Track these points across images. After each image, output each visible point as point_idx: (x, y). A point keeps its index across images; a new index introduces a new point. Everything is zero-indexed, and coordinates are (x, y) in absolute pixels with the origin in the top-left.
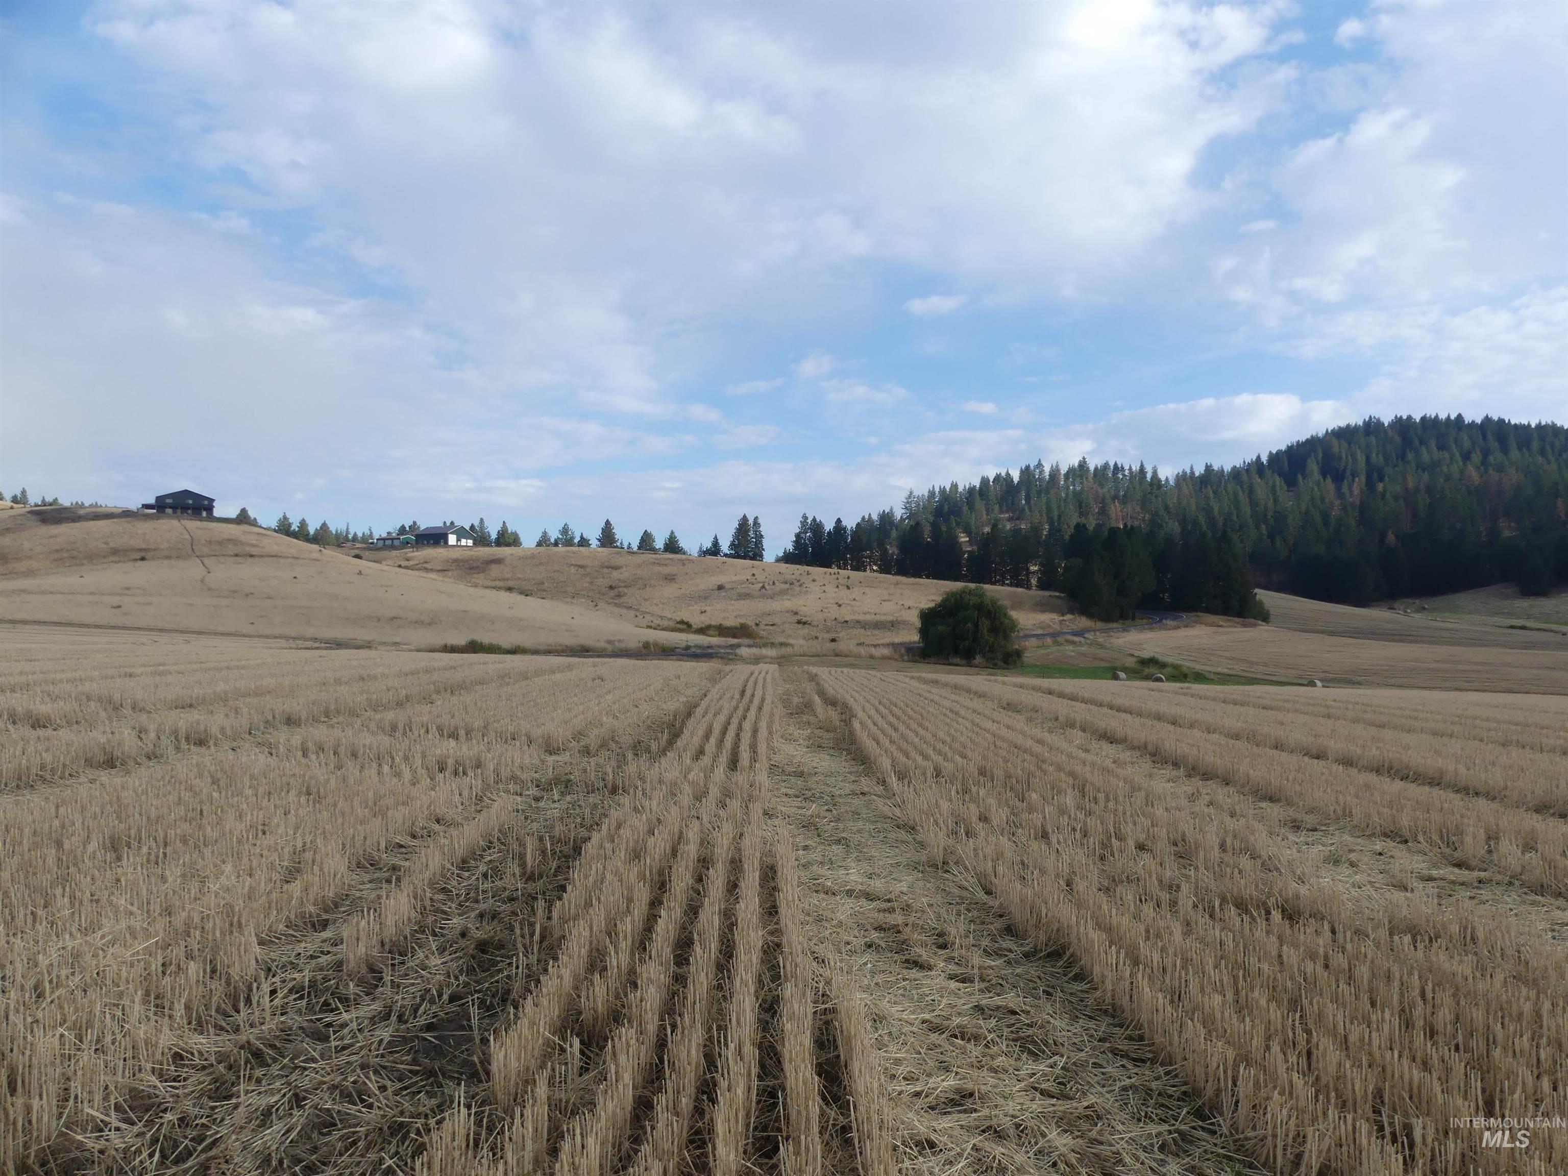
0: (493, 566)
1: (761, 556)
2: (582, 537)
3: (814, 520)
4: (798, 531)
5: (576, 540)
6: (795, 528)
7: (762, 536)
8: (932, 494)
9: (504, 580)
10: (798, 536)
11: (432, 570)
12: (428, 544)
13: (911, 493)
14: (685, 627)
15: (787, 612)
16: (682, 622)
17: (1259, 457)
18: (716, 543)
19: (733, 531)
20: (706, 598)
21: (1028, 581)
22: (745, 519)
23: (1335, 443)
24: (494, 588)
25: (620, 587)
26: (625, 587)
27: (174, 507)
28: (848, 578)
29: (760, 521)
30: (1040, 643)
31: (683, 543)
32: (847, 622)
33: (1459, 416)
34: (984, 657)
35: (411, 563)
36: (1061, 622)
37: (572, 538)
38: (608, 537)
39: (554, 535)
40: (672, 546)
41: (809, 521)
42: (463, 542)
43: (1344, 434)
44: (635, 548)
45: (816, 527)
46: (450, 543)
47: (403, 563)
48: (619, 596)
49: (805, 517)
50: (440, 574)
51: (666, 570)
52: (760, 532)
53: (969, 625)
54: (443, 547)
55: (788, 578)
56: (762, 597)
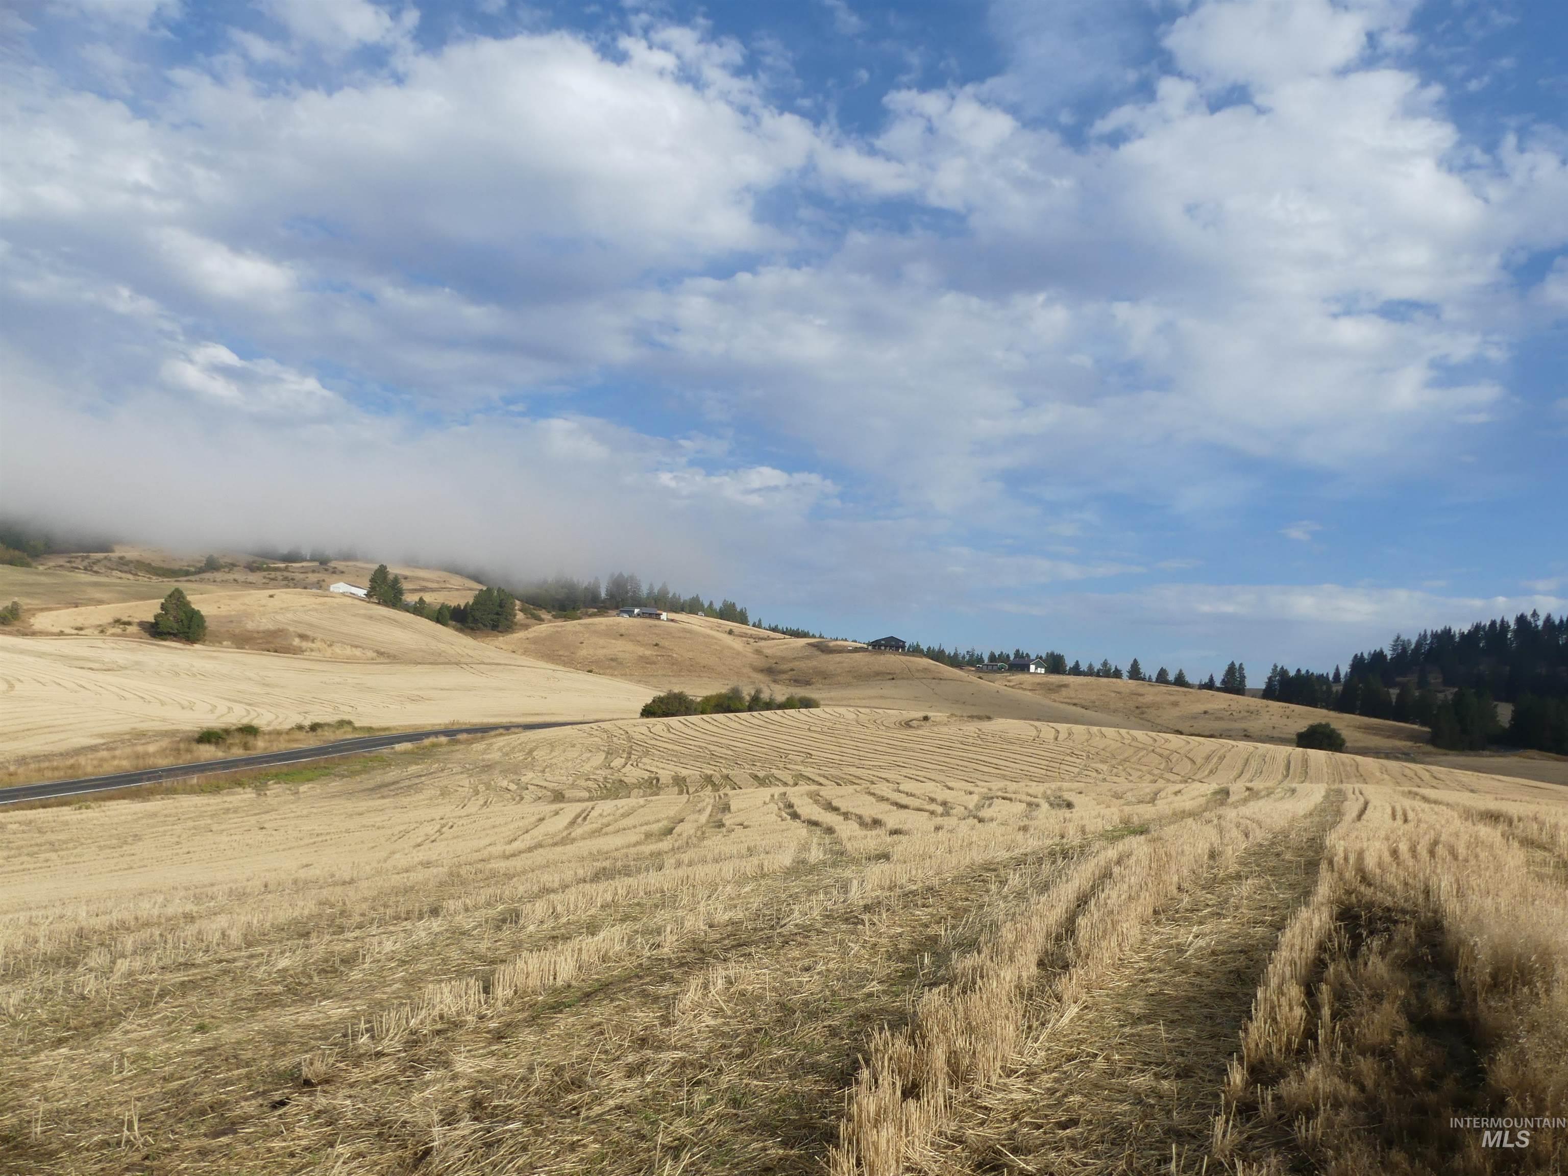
0: (1063, 689)
2: (1116, 668)
3: (1282, 668)
4: (1270, 675)
6: (1268, 673)
7: (1245, 678)
9: (1071, 698)
10: (1270, 679)
11: (1026, 689)
12: (1019, 670)
16: (1178, 731)
18: (1211, 679)
19: (1224, 672)
20: (1195, 718)
22: (1233, 664)
24: (1066, 703)
25: (1143, 707)
26: (1146, 707)
27: (886, 647)
28: (1293, 710)
29: (1244, 666)
31: (1188, 678)
35: (1011, 684)
37: (1110, 670)
38: (1135, 670)
39: (1097, 666)
40: (1180, 679)
41: (1278, 669)
42: (1039, 670)
44: (1154, 680)
45: (1284, 672)
47: (1008, 684)
48: (1143, 713)
49: (1276, 666)
51: (1172, 698)
52: (1243, 673)
53: (1317, 742)
54: (1032, 673)
55: (1252, 708)
56: (1229, 720)
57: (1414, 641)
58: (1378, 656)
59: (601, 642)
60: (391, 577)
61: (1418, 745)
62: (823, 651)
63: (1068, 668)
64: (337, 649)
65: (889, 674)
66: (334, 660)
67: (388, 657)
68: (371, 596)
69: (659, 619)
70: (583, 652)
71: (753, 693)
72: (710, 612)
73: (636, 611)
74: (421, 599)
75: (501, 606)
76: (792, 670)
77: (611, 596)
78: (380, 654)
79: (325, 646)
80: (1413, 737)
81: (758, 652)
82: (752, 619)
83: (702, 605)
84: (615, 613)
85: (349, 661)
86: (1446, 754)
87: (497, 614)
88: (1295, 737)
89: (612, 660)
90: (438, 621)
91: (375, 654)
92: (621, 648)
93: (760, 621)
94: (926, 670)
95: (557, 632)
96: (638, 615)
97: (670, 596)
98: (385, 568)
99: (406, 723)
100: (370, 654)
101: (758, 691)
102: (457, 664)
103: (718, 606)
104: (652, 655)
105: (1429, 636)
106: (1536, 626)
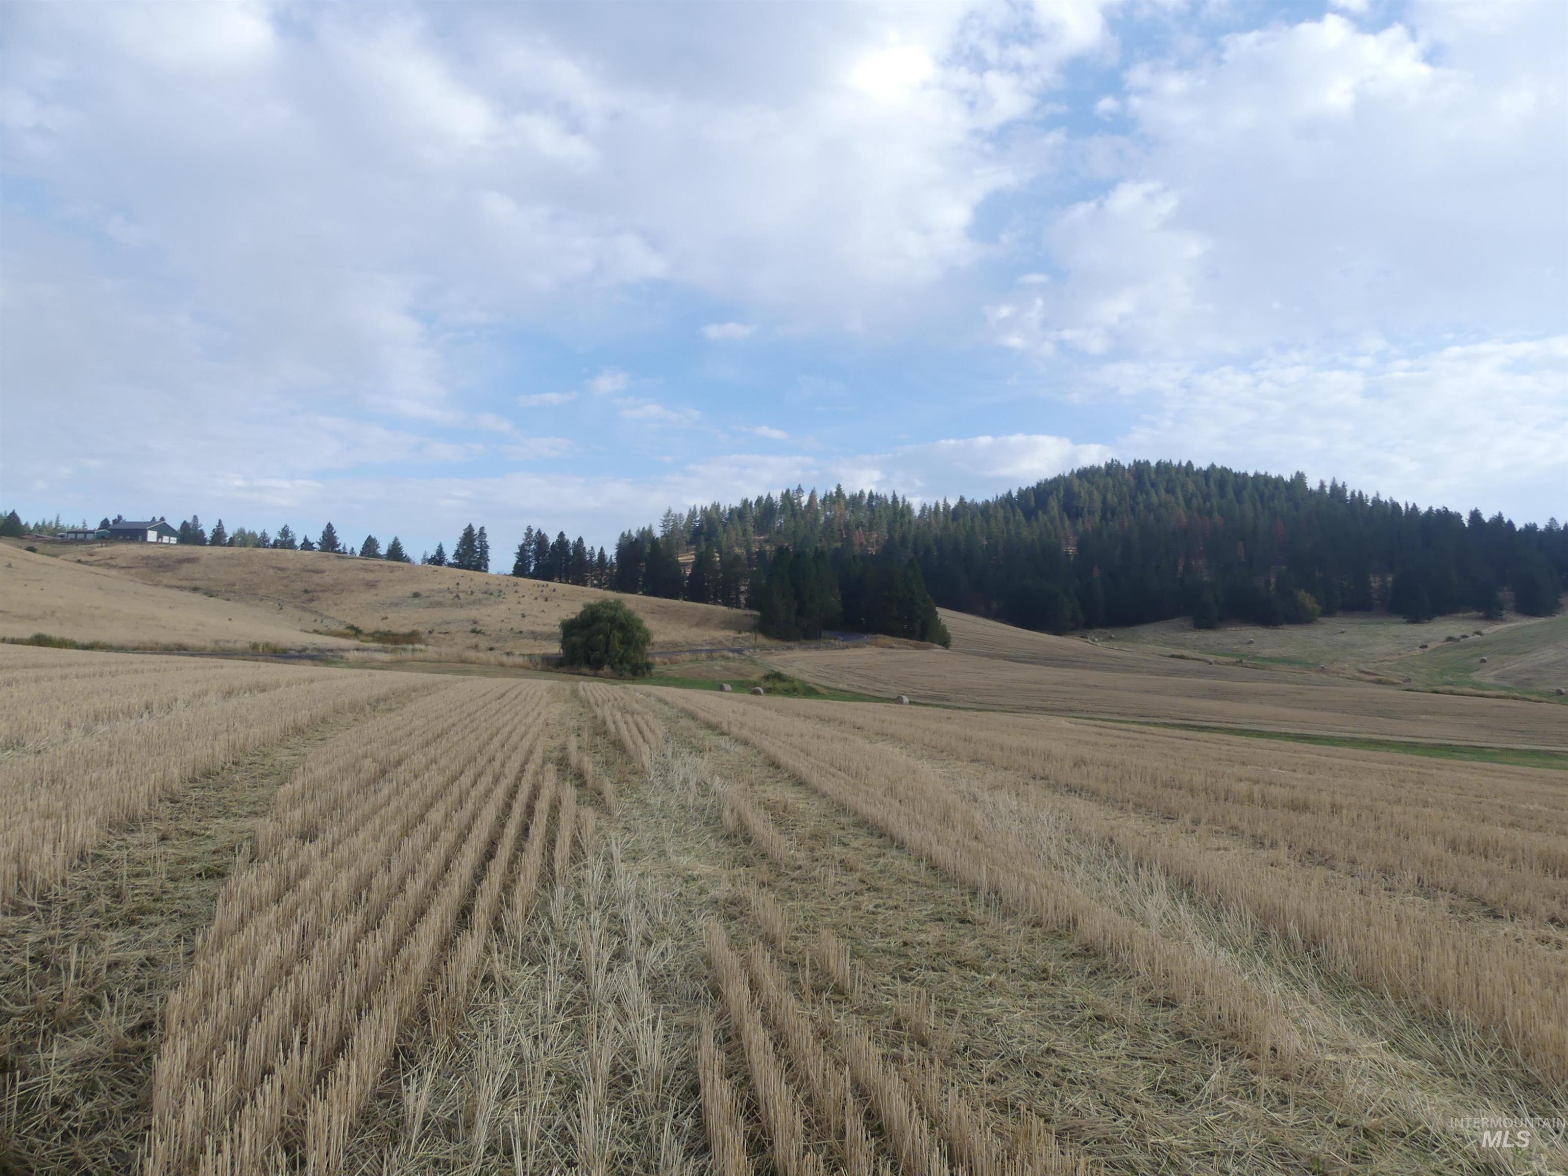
0: (186, 565)
1: (486, 566)
2: (306, 540)
3: (539, 532)
4: (521, 542)
5: (299, 542)
6: (519, 539)
7: (487, 547)
8: (693, 514)
9: (193, 579)
10: (522, 548)
11: (115, 567)
12: (124, 541)
13: (670, 511)
14: (353, 632)
15: (468, 621)
16: (352, 627)
17: (1010, 493)
18: (440, 552)
19: (458, 541)
20: (397, 605)
21: (738, 599)
22: (470, 528)
23: (1076, 482)
24: (178, 587)
25: (315, 591)
26: (322, 591)
28: (554, 590)
29: (486, 531)
30: (694, 658)
31: (407, 550)
32: (521, 632)
33: (1190, 464)
34: (613, 667)
36: (735, 639)
37: (292, 541)
38: (329, 541)
39: (273, 536)
40: (395, 552)
41: (534, 533)
42: (166, 539)
43: (1086, 475)
44: (358, 552)
45: (541, 539)
46: (149, 540)
48: (311, 600)
49: (530, 530)
50: (123, 571)
51: (370, 577)
52: (485, 542)
53: (601, 636)
54: (141, 543)
56: (452, 606)
57: (686, 515)
58: (646, 535)
61: (744, 635)
88: (557, 630)
105: (698, 513)
106: (800, 504)
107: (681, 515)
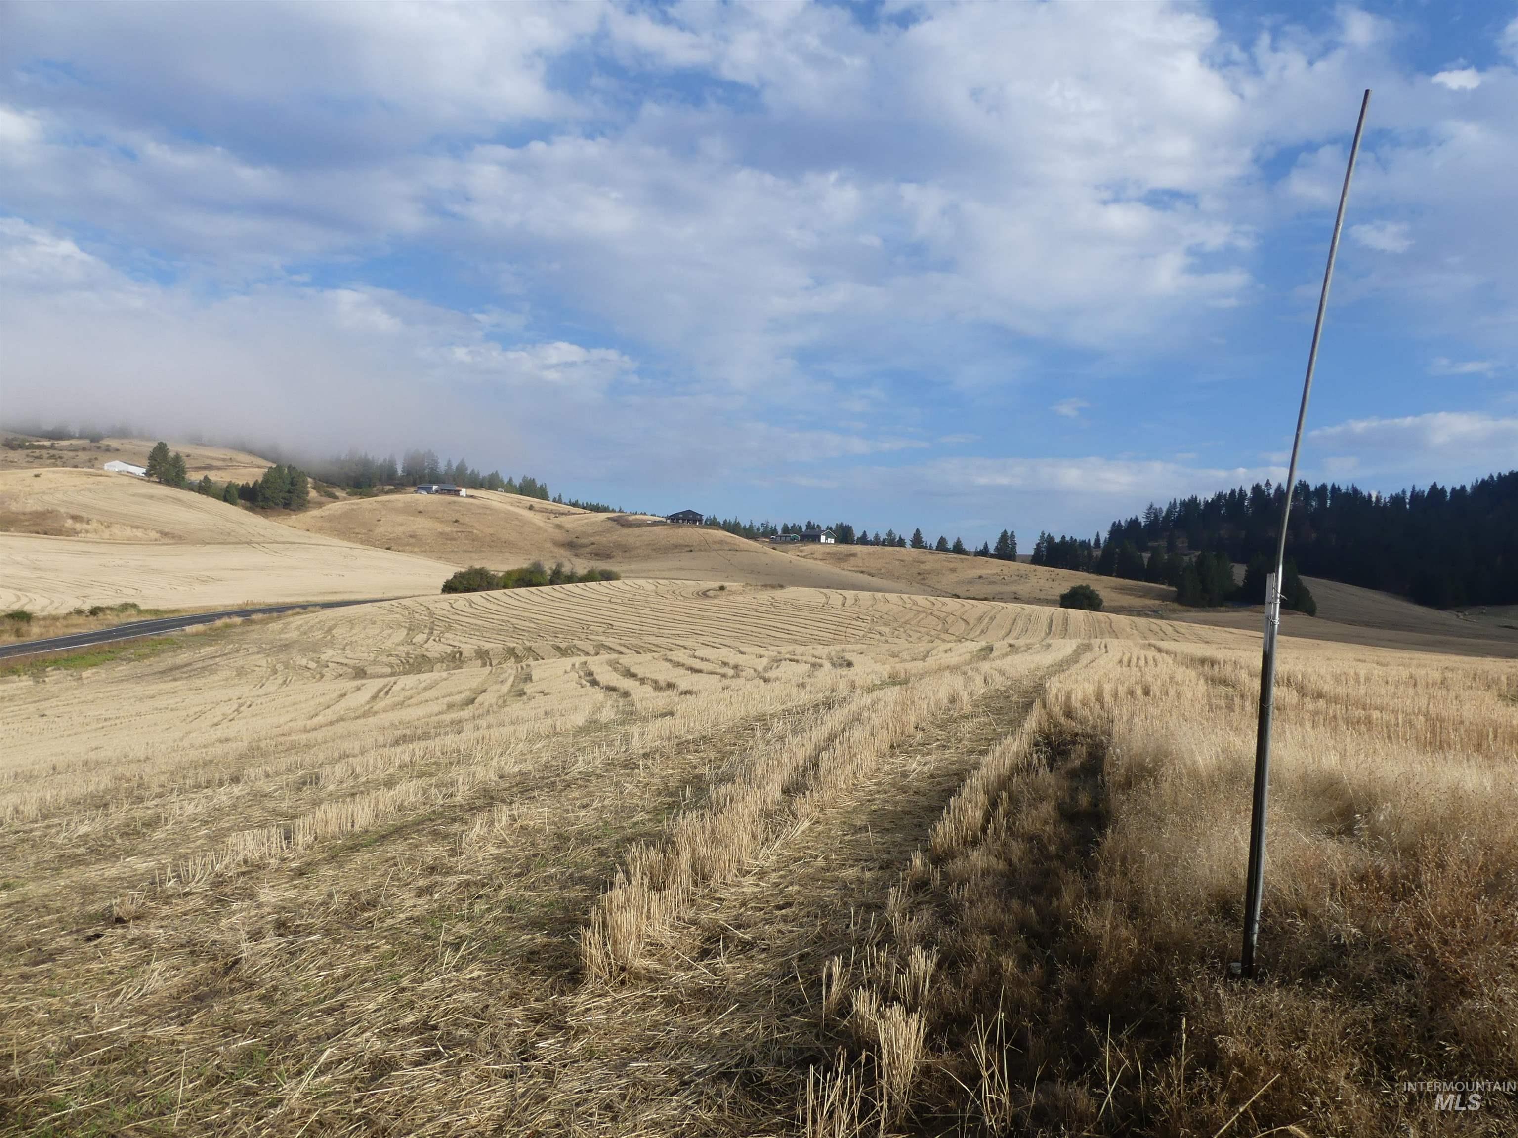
0: (851, 558)
1: (1015, 557)
2: (900, 538)
3: (1049, 535)
6: (1037, 540)
7: (1016, 545)
8: (1173, 506)
9: (858, 566)
10: (1038, 545)
12: (809, 541)
13: (1152, 505)
15: (1012, 592)
16: (954, 595)
18: (986, 547)
19: (997, 540)
20: (971, 583)
22: (1005, 531)
27: (684, 520)
28: (1058, 575)
29: (1015, 534)
31: (965, 546)
32: (1040, 599)
35: (803, 554)
36: (1159, 605)
37: (894, 539)
38: (917, 539)
39: (883, 536)
40: (958, 547)
41: (1046, 536)
42: (829, 541)
44: (934, 548)
45: (1050, 539)
47: (800, 554)
48: (924, 579)
49: (1043, 534)
51: (952, 565)
52: (1015, 541)
54: (822, 543)
55: (1023, 573)
56: (1001, 584)
57: (1165, 510)
58: (1134, 523)
59: (400, 518)
60: (172, 454)
61: (1166, 601)
62: (622, 525)
63: (856, 538)
64: (116, 530)
65: (686, 546)
66: (113, 542)
67: (173, 537)
68: (151, 475)
69: (458, 495)
70: (380, 530)
71: (554, 568)
72: (510, 488)
73: (435, 487)
74: (206, 478)
75: (292, 484)
76: (593, 544)
77: (408, 472)
78: (165, 534)
79: (103, 527)
80: (1162, 596)
81: (559, 527)
82: (552, 494)
83: (502, 481)
84: (412, 489)
85: (130, 542)
86: (1189, 611)
87: (289, 492)
88: (1058, 598)
89: (411, 536)
90: (225, 500)
91: (158, 536)
92: (420, 525)
93: (560, 496)
94: (721, 542)
95: (353, 509)
96: (437, 491)
97: (469, 472)
98: (165, 445)
99: (197, 605)
100: (153, 535)
101: (559, 565)
102: (248, 543)
103: (517, 482)
104: (452, 532)
105: (1178, 505)
106: (1269, 494)
107: (1161, 509)
